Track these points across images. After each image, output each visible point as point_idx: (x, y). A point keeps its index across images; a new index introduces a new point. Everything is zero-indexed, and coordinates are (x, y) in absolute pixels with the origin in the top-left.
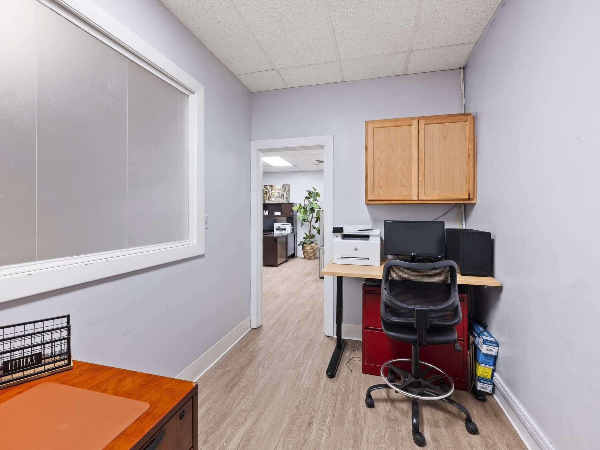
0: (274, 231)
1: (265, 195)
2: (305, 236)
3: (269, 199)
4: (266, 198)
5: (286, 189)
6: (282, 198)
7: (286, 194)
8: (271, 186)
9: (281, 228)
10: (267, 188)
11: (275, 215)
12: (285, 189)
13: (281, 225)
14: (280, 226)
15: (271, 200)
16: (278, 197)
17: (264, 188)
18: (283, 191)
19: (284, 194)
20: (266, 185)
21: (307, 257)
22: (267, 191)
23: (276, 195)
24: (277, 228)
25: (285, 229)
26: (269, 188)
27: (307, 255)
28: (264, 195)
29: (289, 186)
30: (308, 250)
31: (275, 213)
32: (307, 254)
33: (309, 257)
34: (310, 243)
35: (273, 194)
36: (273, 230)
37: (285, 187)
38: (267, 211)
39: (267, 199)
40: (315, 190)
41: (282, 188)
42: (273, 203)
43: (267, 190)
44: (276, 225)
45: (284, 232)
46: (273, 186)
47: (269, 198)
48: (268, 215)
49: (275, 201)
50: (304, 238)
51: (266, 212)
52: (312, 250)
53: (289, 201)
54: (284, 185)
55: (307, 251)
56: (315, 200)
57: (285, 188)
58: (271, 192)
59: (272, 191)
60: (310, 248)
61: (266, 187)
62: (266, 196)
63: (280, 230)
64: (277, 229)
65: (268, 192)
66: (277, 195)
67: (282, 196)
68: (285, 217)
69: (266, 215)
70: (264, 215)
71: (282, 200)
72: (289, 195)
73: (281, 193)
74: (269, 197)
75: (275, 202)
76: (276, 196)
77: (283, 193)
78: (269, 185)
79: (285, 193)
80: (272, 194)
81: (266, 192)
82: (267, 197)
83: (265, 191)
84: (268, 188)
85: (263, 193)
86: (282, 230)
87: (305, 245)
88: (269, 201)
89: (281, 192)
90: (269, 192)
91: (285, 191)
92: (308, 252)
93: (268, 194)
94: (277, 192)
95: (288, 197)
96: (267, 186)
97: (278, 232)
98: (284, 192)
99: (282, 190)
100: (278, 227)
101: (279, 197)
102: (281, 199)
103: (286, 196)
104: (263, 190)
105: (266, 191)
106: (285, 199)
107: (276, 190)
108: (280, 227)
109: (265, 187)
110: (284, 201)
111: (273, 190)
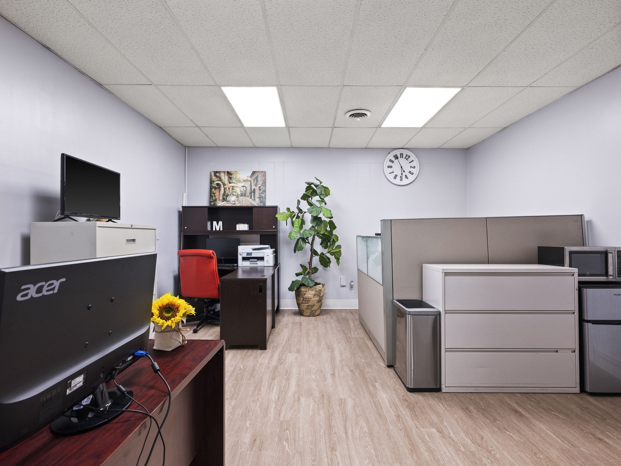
0: (238, 263)
1: (216, 192)
2: (300, 270)
3: (224, 199)
4: (217, 197)
5: (259, 179)
6: (251, 196)
7: (260, 189)
8: (229, 173)
9: (253, 256)
10: (220, 178)
11: (237, 229)
12: (257, 180)
13: (254, 249)
14: (251, 251)
15: (227, 200)
16: (243, 195)
17: (214, 178)
18: (252, 185)
19: (254, 190)
20: (217, 172)
21: (307, 312)
22: (219, 182)
23: (238, 191)
24: (245, 255)
25: (262, 259)
26: (225, 178)
27: (307, 309)
28: (213, 190)
29: (264, 173)
30: (311, 298)
31: (237, 225)
32: (308, 306)
33: (312, 311)
34: (314, 285)
35: (233, 189)
36: (236, 261)
37: (258, 176)
38: (221, 223)
39: (221, 198)
40: (321, 183)
41: (251, 177)
42: (234, 205)
43: (221, 180)
44: (243, 250)
45: (260, 263)
46: (231, 174)
47: (225, 197)
48: (221, 229)
49: (237, 203)
50: (297, 275)
51: (218, 224)
52: (317, 299)
53: (265, 203)
54: (254, 173)
55: (308, 300)
56: (322, 200)
57: (257, 178)
58: (228, 185)
59: (230, 183)
60: (314, 295)
61: (218, 174)
62: (218, 193)
63: (251, 260)
64: (244, 259)
65: (222, 186)
66: (241, 191)
67: (251, 193)
68: (258, 234)
69: (218, 229)
70: (214, 229)
71: (251, 201)
72: (265, 191)
73: (249, 188)
74: (224, 195)
75: (238, 205)
76: (239, 193)
77: (253, 187)
78: (224, 172)
79: (257, 188)
80: (231, 189)
81: (218, 184)
82: (219, 195)
83: (215, 183)
84: (223, 178)
85: (211, 188)
86: (256, 260)
87: (303, 289)
88: (225, 202)
89: (249, 185)
90: (224, 185)
91: (256, 183)
92: (310, 303)
93: (222, 189)
94: (240, 185)
95: (263, 195)
96: (219, 172)
97: (247, 264)
98: (256, 185)
99: (251, 181)
100: (248, 254)
101: (245, 195)
102: (248, 199)
103: (260, 194)
104: (211, 182)
105: (217, 182)
106: (257, 200)
107: (239, 181)
108: (251, 254)
109: (215, 175)
110: (256, 203)
111: (234, 181)
